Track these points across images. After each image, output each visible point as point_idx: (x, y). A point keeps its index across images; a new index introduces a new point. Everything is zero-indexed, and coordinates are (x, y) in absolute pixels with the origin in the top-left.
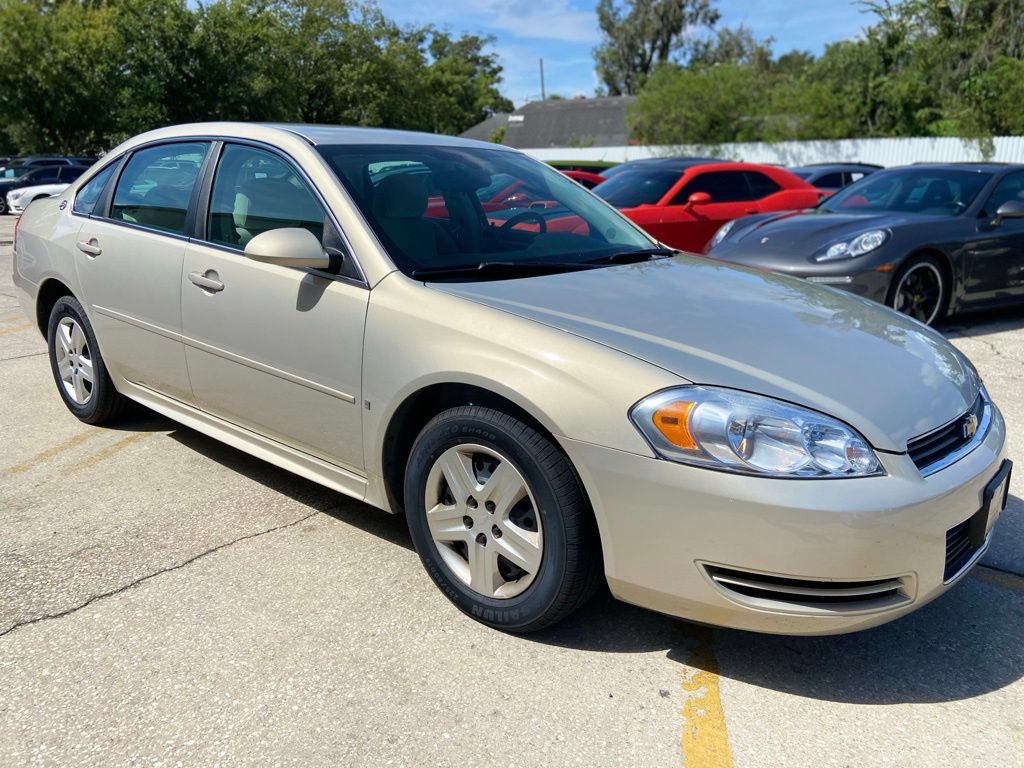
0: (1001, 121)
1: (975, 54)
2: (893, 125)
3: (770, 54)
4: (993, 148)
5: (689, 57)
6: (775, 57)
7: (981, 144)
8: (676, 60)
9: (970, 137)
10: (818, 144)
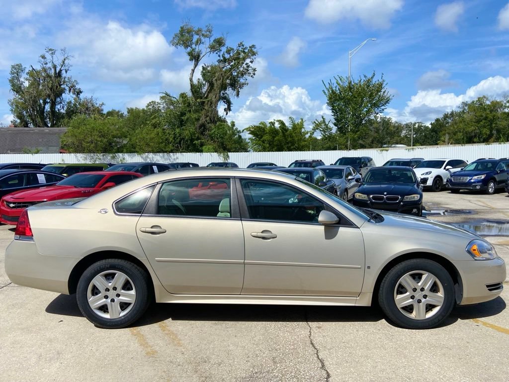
0: (226, 146)
1: (201, 119)
2: (188, 148)
3: (102, 110)
4: (228, 156)
5: (65, 108)
6: (105, 112)
7: (224, 155)
8: (59, 110)
9: (220, 153)
10: (161, 154)
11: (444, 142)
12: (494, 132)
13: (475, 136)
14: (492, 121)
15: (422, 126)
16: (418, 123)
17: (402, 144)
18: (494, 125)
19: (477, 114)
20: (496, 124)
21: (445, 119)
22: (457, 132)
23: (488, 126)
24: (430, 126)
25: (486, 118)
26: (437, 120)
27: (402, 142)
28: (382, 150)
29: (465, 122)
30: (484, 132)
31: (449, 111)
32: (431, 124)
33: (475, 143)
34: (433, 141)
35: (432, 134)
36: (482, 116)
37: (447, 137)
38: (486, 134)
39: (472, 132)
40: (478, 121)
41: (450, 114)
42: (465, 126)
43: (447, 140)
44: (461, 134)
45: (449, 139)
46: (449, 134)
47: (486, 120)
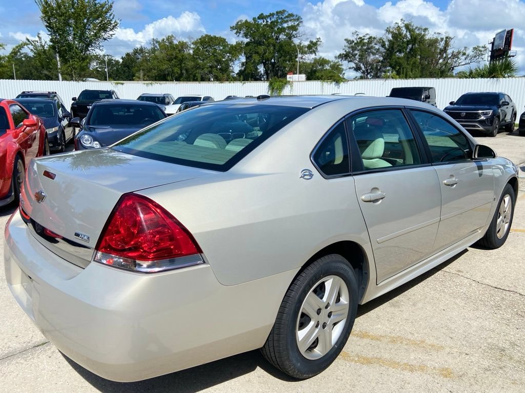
11: (139, 78)
12: (184, 72)
13: (168, 75)
14: (181, 61)
15: (113, 60)
16: (107, 55)
17: (93, 78)
18: (183, 65)
19: (168, 53)
20: (185, 63)
21: (135, 54)
22: (151, 69)
23: (178, 65)
24: (121, 61)
25: (176, 58)
26: (128, 55)
27: (92, 76)
28: (118, 84)
29: (158, 59)
30: (175, 71)
31: (138, 46)
32: (122, 58)
33: (168, 81)
34: (126, 77)
35: (125, 69)
36: (172, 55)
37: (141, 73)
38: (178, 73)
39: (165, 70)
40: (170, 60)
41: (140, 50)
42: (159, 64)
43: (141, 76)
44: (156, 71)
45: (144, 76)
46: (143, 70)
47: (176, 59)
